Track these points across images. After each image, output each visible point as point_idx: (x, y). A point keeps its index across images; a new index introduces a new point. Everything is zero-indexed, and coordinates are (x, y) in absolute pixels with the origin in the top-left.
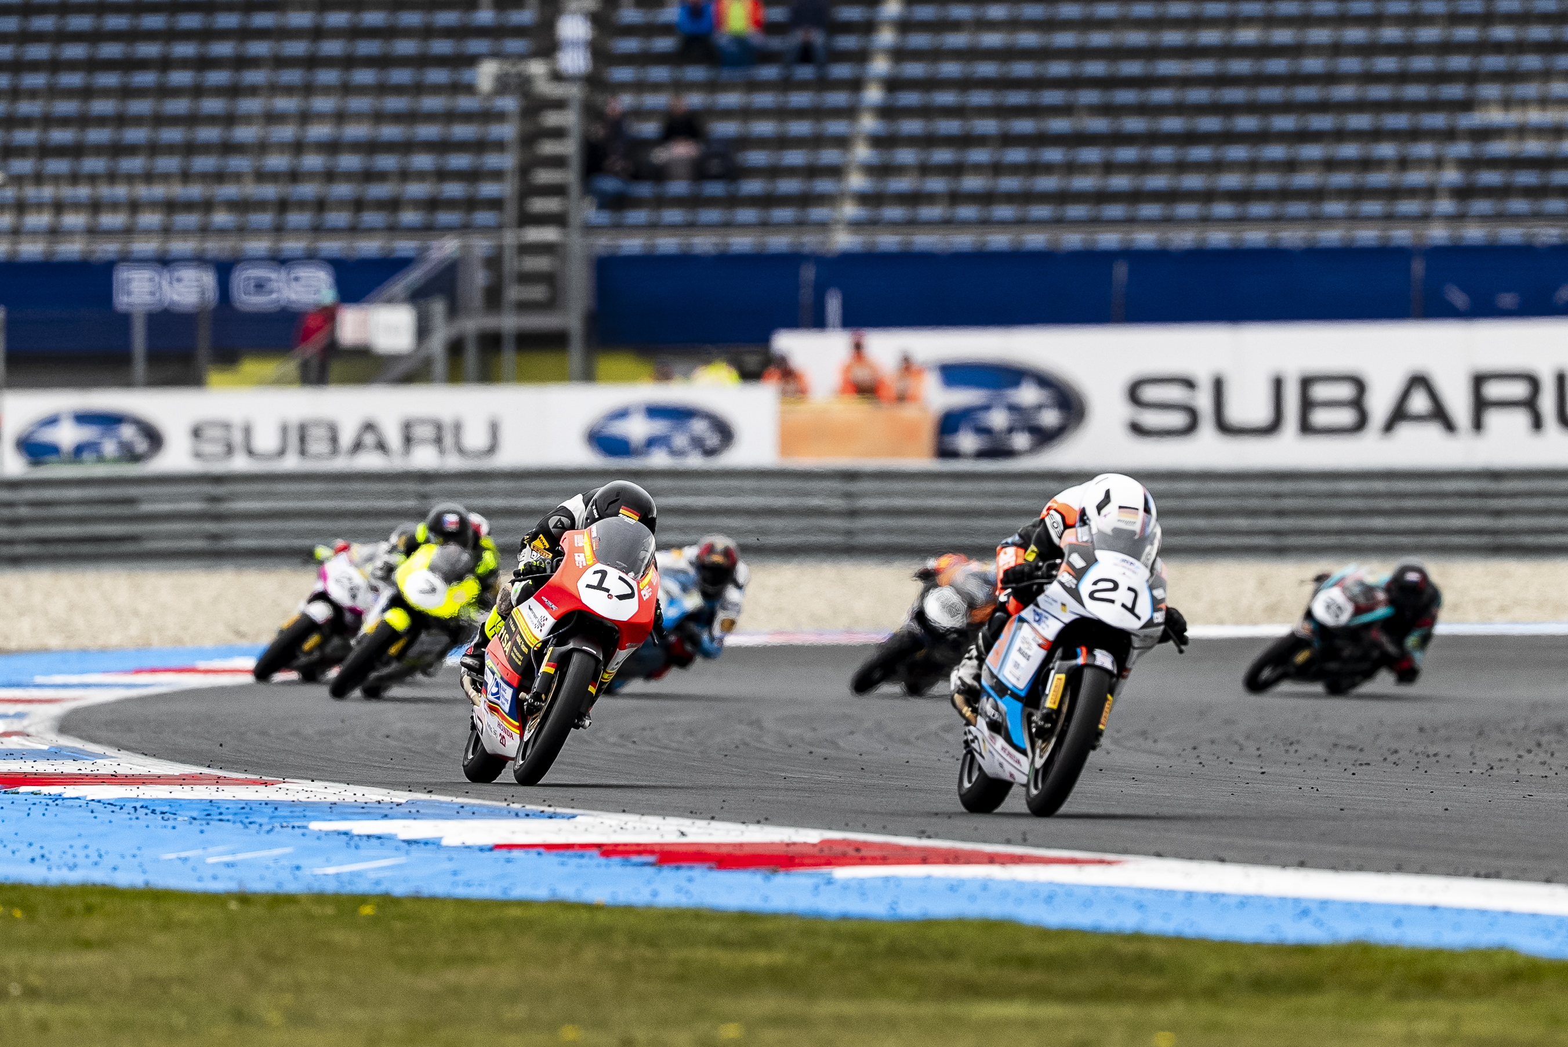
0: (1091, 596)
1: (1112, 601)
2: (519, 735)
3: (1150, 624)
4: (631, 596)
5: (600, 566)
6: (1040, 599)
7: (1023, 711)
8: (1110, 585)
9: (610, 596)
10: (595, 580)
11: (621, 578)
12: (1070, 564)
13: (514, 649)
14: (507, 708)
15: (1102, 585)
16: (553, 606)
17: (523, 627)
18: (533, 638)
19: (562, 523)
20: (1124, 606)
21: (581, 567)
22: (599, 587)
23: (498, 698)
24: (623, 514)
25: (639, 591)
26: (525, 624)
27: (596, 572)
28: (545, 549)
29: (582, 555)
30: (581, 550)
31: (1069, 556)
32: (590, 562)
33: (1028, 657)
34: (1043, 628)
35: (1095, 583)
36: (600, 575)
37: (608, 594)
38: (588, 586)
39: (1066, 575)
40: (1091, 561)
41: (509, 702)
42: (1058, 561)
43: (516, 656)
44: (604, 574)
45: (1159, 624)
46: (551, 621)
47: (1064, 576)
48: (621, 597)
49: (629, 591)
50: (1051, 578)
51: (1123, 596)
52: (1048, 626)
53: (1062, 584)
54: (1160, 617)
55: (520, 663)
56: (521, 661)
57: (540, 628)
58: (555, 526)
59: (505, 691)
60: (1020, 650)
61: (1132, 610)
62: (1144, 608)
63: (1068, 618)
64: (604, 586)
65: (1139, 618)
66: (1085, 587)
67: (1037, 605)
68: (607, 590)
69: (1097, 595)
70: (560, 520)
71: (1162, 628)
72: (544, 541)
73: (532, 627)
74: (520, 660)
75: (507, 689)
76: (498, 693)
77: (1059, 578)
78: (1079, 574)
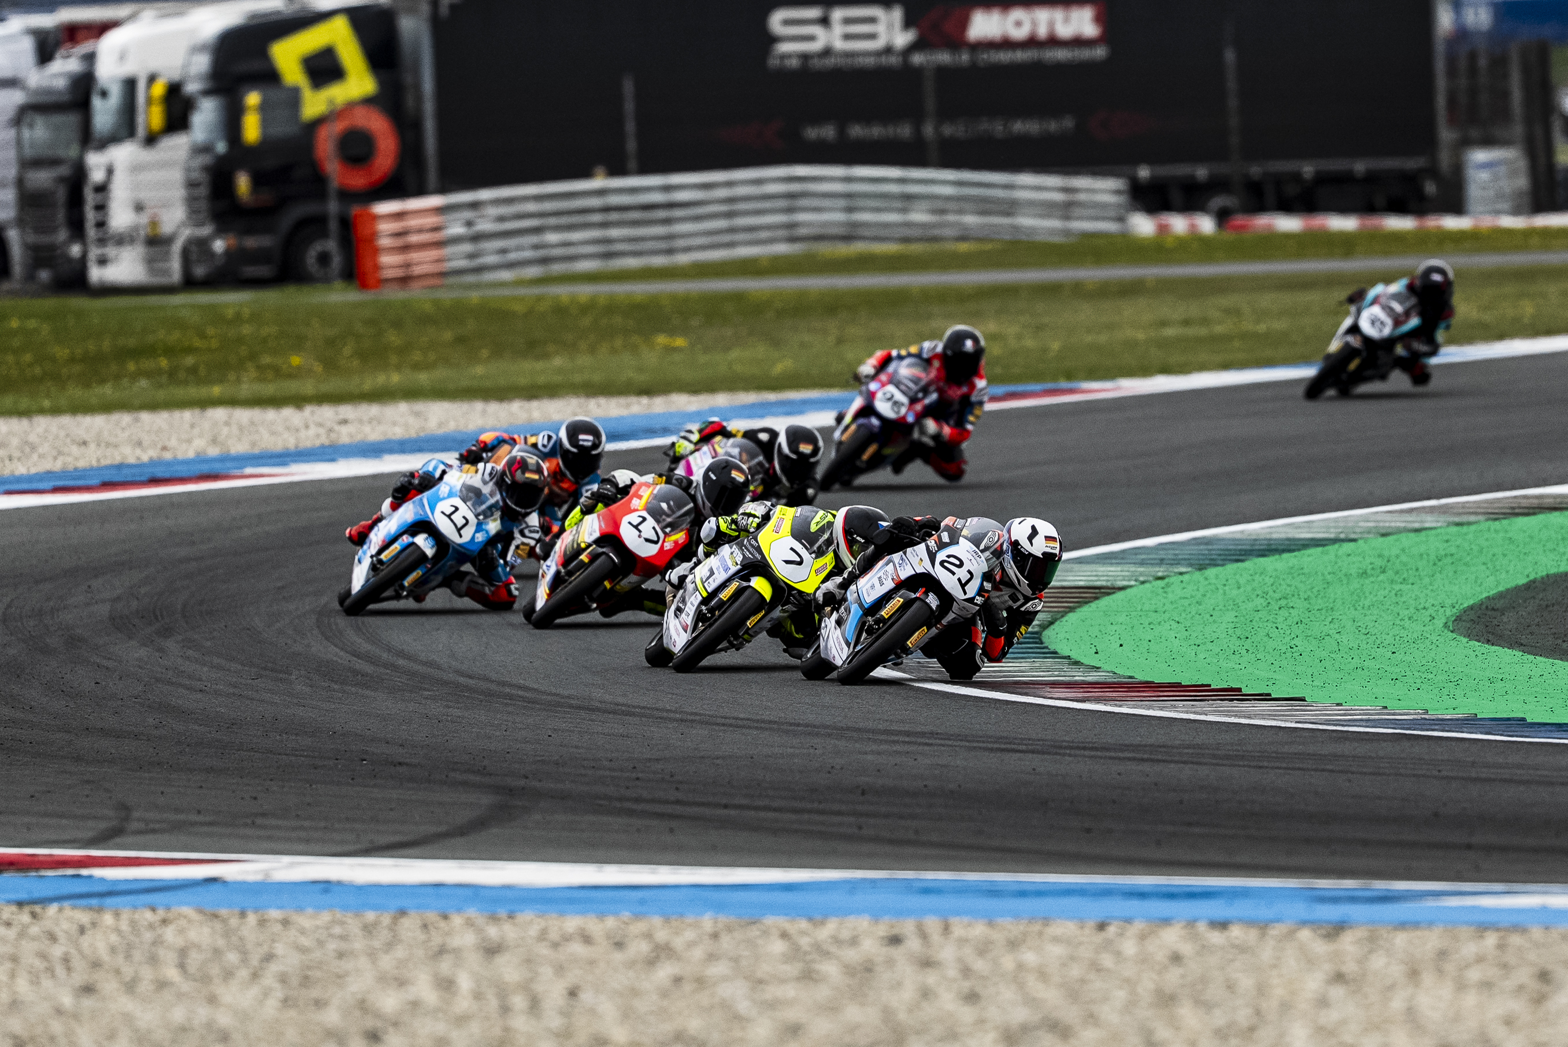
0: (942, 563)
1: (953, 573)
3: (971, 600)
4: (656, 542)
5: (645, 514)
6: (909, 550)
7: (861, 617)
8: (958, 563)
9: (640, 536)
10: (636, 521)
11: (654, 528)
12: (940, 537)
15: (952, 560)
20: (959, 580)
21: (633, 508)
22: (636, 527)
25: (664, 541)
27: (639, 516)
29: (638, 500)
30: (640, 497)
31: (942, 532)
32: (639, 508)
33: (882, 584)
34: (901, 570)
35: (949, 556)
36: (642, 519)
37: (639, 534)
38: (630, 523)
39: (933, 542)
40: (954, 541)
42: (934, 532)
44: (644, 519)
45: (976, 604)
46: (598, 533)
47: (932, 543)
48: (647, 540)
49: (656, 539)
50: (924, 540)
51: (962, 574)
52: (905, 569)
53: (927, 547)
54: (979, 600)
60: (880, 578)
61: (963, 586)
62: (972, 589)
63: (920, 570)
64: (640, 527)
65: (965, 593)
66: (941, 556)
67: (905, 553)
68: (640, 531)
69: (946, 564)
71: (978, 608)
77: (928, 542)
78: (942, 546)
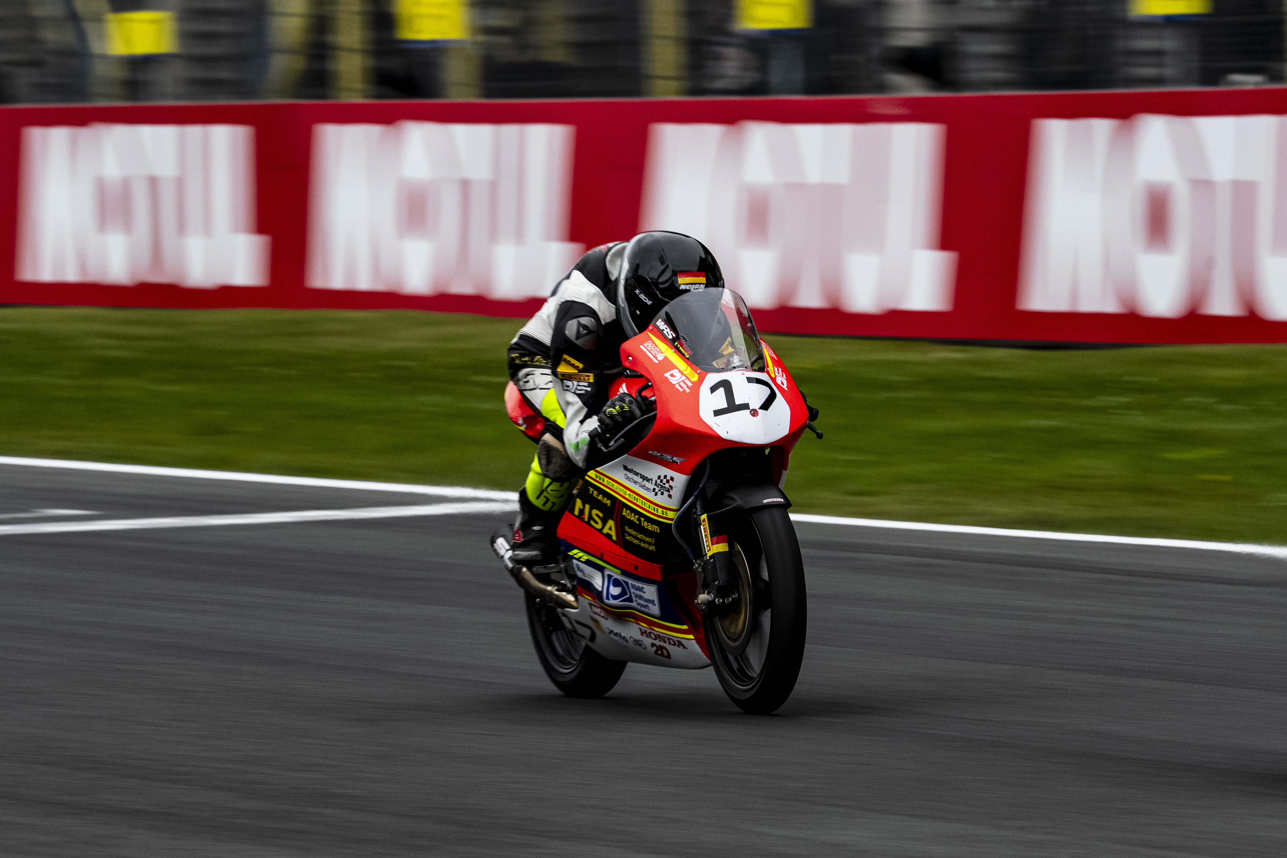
2: (694, 642)
4: (773, 396)
5: (712, 378)
9: (754, 413)
10: (719, 400)
11: (750, 380)
13: (627, 529)
14: (655, 609)
16: (675, 459)
17: (627, 497)
18: (660, 510)
19: (585, 327)
21: (688, 391)
22: (731, 406)
23: (630, 600)
24: (684, 284)
26: (628, 492)
27: (713, 389)
28: (580, 371)
29: (675, 372)
30: (670, 366)
32: (693, 378)
36: (721, 391)
37: (749, 411)
38: (717, 413)
41: (656, 602)
43: (640, 540)
44: (726, 385)
46: (680, 480)
48: (766, 406)
49: (767, 391)
55: (652, 548)
56: (654, 545)
57: (666, 493)
58: (579, 336)
59: (642, 591)
64: (738, 401)
68: (745, 406)
70: (579, 324)
72: (573, 361)
73: (650, 496)
74: (650, 544)
75: (644, 586)
76: (623, 593)
